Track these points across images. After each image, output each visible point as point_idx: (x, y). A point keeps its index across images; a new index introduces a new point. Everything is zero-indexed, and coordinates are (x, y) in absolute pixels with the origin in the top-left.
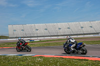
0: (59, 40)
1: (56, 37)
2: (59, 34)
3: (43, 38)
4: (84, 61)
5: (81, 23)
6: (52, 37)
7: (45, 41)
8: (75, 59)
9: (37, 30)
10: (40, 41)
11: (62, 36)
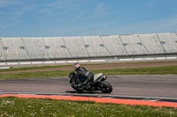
0: (46, 67)
1: (41, 62)
2: (46, 57)
3: (16, 63)
4: (87, 105)
5: (85, 38)
6: (33, 63)
7: (20, 69)
8: (72, 102)
9: (6, 48)
10: (12, 69)
11: (52, 60)
